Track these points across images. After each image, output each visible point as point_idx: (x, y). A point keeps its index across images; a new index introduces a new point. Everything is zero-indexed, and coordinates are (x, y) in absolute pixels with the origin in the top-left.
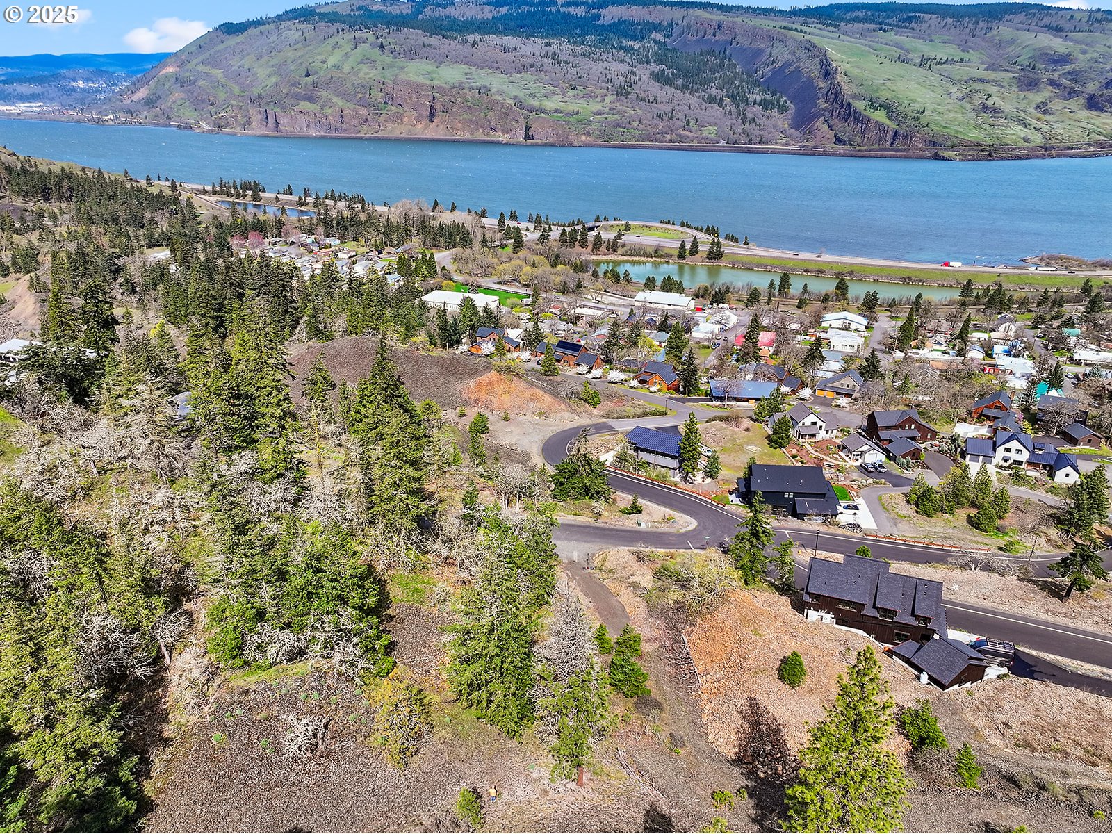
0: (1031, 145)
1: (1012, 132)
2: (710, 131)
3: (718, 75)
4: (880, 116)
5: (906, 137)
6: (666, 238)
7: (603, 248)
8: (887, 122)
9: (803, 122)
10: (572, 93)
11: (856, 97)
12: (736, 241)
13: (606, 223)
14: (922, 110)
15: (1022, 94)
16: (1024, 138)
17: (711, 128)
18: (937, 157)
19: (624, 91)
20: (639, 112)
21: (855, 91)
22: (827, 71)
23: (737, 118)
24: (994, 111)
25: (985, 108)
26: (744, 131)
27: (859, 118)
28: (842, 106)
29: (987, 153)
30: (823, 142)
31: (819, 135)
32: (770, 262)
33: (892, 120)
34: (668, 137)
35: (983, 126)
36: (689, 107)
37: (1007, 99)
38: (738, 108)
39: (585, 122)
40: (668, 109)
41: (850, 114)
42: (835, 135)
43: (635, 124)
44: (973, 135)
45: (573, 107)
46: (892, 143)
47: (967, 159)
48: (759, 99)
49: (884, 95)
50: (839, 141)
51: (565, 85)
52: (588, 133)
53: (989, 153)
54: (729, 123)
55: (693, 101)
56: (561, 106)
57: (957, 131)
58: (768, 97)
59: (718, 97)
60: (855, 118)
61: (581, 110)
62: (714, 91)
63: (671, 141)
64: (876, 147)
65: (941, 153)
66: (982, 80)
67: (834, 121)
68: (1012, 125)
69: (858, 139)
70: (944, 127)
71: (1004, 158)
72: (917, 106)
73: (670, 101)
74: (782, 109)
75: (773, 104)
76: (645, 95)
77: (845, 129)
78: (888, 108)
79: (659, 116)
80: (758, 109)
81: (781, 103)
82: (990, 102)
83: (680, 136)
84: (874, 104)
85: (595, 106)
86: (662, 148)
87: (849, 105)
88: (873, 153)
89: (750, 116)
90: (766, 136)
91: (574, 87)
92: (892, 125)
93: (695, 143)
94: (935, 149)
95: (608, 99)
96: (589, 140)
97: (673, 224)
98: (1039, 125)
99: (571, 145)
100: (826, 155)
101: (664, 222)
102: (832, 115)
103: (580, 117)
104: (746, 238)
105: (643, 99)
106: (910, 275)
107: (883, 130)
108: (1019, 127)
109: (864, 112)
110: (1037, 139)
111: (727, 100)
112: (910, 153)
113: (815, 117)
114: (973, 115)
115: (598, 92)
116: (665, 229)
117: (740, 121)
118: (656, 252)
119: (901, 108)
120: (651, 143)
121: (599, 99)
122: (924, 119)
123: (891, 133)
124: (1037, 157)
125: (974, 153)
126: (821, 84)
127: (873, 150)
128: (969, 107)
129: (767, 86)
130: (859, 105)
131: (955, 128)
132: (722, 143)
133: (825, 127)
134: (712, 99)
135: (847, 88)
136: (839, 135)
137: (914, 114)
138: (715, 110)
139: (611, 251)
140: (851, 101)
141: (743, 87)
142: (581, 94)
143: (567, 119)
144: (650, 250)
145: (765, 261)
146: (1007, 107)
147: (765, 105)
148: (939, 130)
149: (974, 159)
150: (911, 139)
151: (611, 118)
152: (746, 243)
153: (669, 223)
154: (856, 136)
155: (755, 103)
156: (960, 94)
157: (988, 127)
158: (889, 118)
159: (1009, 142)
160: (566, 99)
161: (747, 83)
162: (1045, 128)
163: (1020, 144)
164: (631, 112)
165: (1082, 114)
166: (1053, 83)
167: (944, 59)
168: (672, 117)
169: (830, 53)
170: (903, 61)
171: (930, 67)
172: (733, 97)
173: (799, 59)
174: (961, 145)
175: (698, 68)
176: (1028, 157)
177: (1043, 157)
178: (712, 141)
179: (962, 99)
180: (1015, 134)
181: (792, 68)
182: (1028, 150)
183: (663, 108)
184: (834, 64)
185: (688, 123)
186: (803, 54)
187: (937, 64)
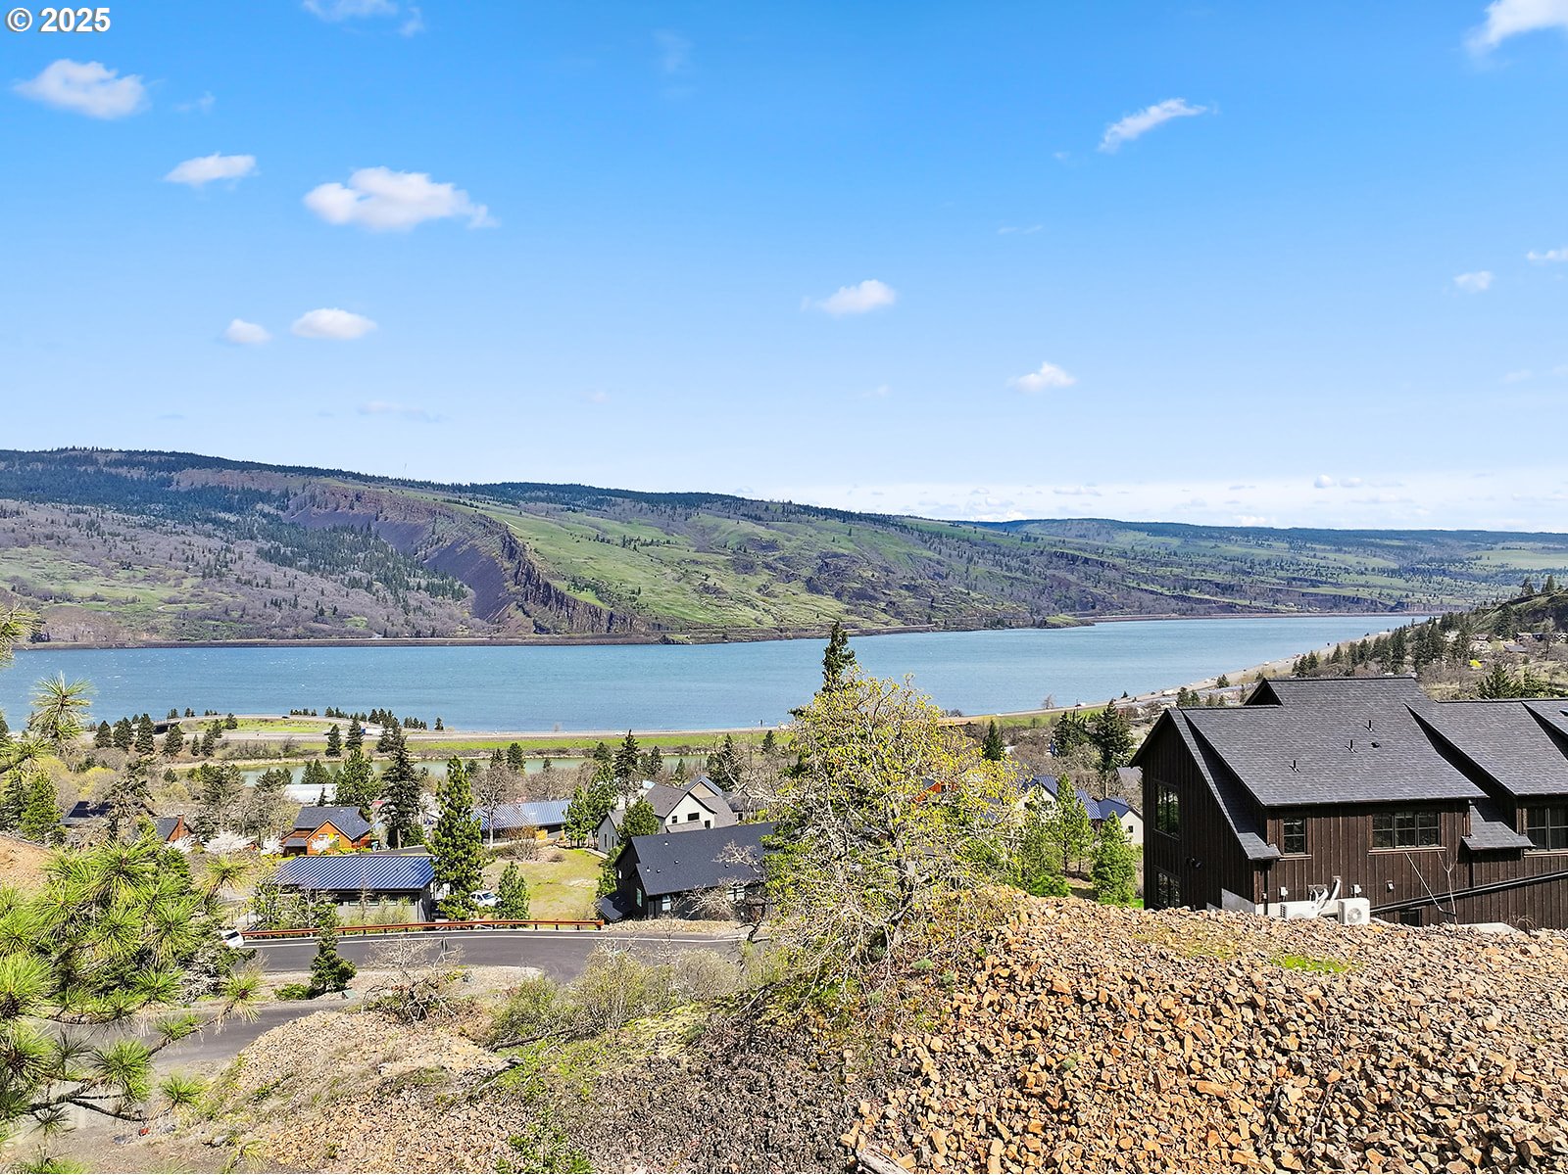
0: (765, 627)
1: (741, 613)
2: (357, 623)
3: (361, 555)
4: (587, 597)
5: (624, 620)
6: (303, 732)
7: (185, 752)
8: (599, 604)
9: (488, 608)
10: (123, 574)
11: (554, 577)
12: (423, 726)
13: (190, 719)
14: (637, 591)
15: (741, 577)
16: (755, 620)
17: (358, 619)
18: (666, 641)
19: (214, 572)
20: (241, 599)
21: (552, 569)
22: (512, 548)
23: (395, 606)
24: (717, 591)
25: (707, 589)
26: (407, 622)
27: (561, 600)
28: (538, 587)
29: (721, 635)
30: (521, 632)
31: (513, 624)
32: (482, 746)
33: (604, 602)
34: (291, 631)
35: (709, 607)
36: (322, 592)
37: (729, 583)
38: (395, 594)
39: (148, 614)
40: (289, 595)
41: (549, 597)
42: (535, 623)
43: (236, 615)
44: (701, 616)
45: (126, 592)
46: (609, 628)
47: (698, 642)
48: (424, 583)
49: (588, 575)
50: (540, 629)
51: (110, 564)
52: (154, 630)
53: (725, 635)
54: (383, 612)
55: (328, 586)
56: (103, 592)
57: (682, 612)
58: (436, 581)
59: (365, 581)
60: (557, 598)
61: (139, 597)
62: (357, 574)
63: (296, 636)
64: (590, 633)
65: (670, 637)
66: (696, 563)
67: (529, 606)
68: (740, 606)
69: (565, 625)
70: (667, 608)
71: (741, 641)
72: (630, 587)
73: (291, 585)
74: (458, 595)
75: (444, 589)
76: (251, 578)
77: (548, 615)
78: (596, 589)
79: (275, 603)
80: (424, 595)
81: (456, 588)
82: (710, 582)
83: (312, 631)
84: (577, 584)
85: (165, 592)
86: (282, 646)
87: (547, 585)
88: (588, 641)
89: (413, 603)
90: (439, 626)
91: (129, 566)
92: (606, 608)
93: (335, 639)
94: (662, 633)
95: (188, 583)
96: (156, 638)
97: (314, 714)
98: (767, 606)
99: (122, 646)
100: (526, 644)
101: (297, 713)
102: (526, 600)
103: (139, 607)
104: (439, 720)
105: (248, 583)
106: (686, 743)
107: (596, 613)
108: (748, 609)
109: (567, 593)
110: (769, 622)
111: (378, 585)
112: (633, 638)
113: (505, 602)
114: (695, 595)
115: (170, 572)
116: (300, 722)
117: (400, 610)
118: (287, 749)
119: (612, 589)
120: (264, 640)
121: (172, 582)
122: (642, 599)
123: (605, 616)
124: (775, 639)
125: (707, 635)
126: (507, 565)
127: (587, 637)
128: (688, 587)
129: (434, 569)
130: (561, 586)
131: (679, 608)
132: (377, 637)
133: (520, 613)
134: (354, 583)
135: (542, 568)
136: (540, 622)
137: (629, 595)
138: (361, 596)
139: (201, 755)
140: (549, 581)
141: (399, 569)
142: (140, 576)
143: (114, 609)
144: (275, 748)
145: (474, 746)
146: (729, 588)
147: (432, 590)
148: (660, 611)
149: (709, 642)
150: (631, 623)
151: (192, 607)
152: (439, 728)
153: (306, 713)
154: (562, 621)
155: (419, 588)
156: (676, 576)
157: (714, 608)
158: (600, 599)
159: (742, 624)
160: (112, 582)
161: (405, 565)
162: (774, 610)
163: (754, 625)
164: (228, 599)
165: (805, 596)
166: (768, 566)
167: (649, 541)
168: (295, 605)
169: (514, 529)
170: (603, 540)
171: (635, 548)
172: (386, 581)
173: (473, 537)
174: (688, 627)
175: (331, 547)
176: (765, 639)
177: (780, 638)
178: (360, 634)
179: (679, 580)
180: (745, 615)
181: (465, 547)
182: (762, 631)
183: (280, 594)
184: (520, 541)
185: (322, 612)
186: (478, 531)
187: (642, 545)
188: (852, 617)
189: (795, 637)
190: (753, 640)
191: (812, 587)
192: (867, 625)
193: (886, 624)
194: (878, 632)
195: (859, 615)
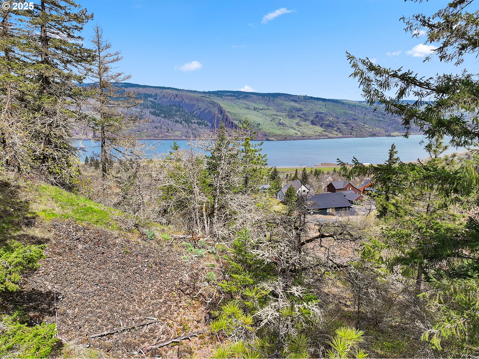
0: (298, 136)
2: (178, 133)
3: (178, 113)
11: (234, 120)
14: (259, 124)
15: (291, 120)
16: (295, 133)
18: (268, 140)
20: (146, 126)
21: (233, 117)
22: (221, 111)
24: (283, 124)
25: (280, 124)
26: (192, 133)
27: (236, 127)
28: (229, 123)
34: (160, 135)
36: (168, 124)
37: (287, 121)
38: (188, 125)
40: (159, 125)
41: (233, 126)
43: (145, 131)
44: (278, 132)
47: (278, 140)
48: (196, 121)
49: (244, 119)
53: (286, 138)
54: (185, 130)
55: (170, 123)
57: (272, 131)
58: (200, 121)
59: (180, 121)
62: (177, 119)
63: (162, 137)
65: (269, 138)
66: (276, 115)
68: (290, 129)
70: (268, 130)
71: (291, 140)
72: (257, 123)
73: (160, 122)
74: (206, 125)
75: (202, 123)
76: (149, 120)
79: (156, 127)
80: (196, 125)
81: (205, 123)
82: (281, 122)
83: (166, 135)
84: (241, 122)
86: (158, 140)
87: (232, 122)
89: (193, 127)
93: (173, 138)
94: (267, 137)
98: (299, 129)
102: (226, 127)
108: (293, 130)
109: (238, 125)
110: (299, 134)
111: (183, 122)
112: (258, 138)
114: (276, 126)
117: (190, 129)
119: (251, 123)
120: (153, 138)
122: (260, 127)
124: (301, 139)
125: (280, 138)
126: (220, 116)
128: (274, 123)
129: (199, 117)
130: (236, 122)
132: (184, 138)
134: (177, 122)
135: (231, 117)
137: (256, 125)
138: (179, 125)
141: (189, 117)
146: (287, 124)
147: (199, 124)
148: (266, 130)
149: (281, 140)
151: (134, 128)
155: (195, 123)
156: (271, 119)
157: (282, 130)
159: (291, 135)
161: (191, 116)
162: (301, 130)
163: (294, 135)
164: (143, 126)
165: (311, 126)
166: (299, 116)
167: (262, 108)
168: (161, 128)
169: (222, 105)
170: (248, 108)
171: (258, 111)
172: (186, 121)
173: (210, 107)
174: (275, 135)
175: (170, 111)
176: (298, 139)
177: (303, 139)
178: (179, 137)
179: (271, 121)
180: (292, 132)
181: (208, 111)
182: (297, 137)
183: (157, 125)
184: (224, 109)
185: (168, 130)
186: (211, 106)
187: (260, 110)
188: (326, 133)
189: (307, 139)
190: (294, 140)
191: (313, 123)
192: (331, 135)
193: (337, 135)
194: (334, 138)
195: (328, 132)
